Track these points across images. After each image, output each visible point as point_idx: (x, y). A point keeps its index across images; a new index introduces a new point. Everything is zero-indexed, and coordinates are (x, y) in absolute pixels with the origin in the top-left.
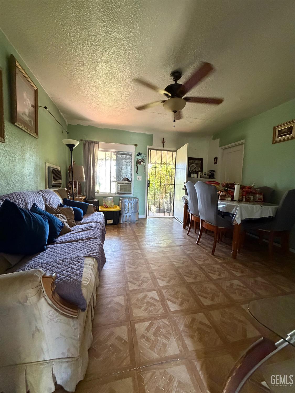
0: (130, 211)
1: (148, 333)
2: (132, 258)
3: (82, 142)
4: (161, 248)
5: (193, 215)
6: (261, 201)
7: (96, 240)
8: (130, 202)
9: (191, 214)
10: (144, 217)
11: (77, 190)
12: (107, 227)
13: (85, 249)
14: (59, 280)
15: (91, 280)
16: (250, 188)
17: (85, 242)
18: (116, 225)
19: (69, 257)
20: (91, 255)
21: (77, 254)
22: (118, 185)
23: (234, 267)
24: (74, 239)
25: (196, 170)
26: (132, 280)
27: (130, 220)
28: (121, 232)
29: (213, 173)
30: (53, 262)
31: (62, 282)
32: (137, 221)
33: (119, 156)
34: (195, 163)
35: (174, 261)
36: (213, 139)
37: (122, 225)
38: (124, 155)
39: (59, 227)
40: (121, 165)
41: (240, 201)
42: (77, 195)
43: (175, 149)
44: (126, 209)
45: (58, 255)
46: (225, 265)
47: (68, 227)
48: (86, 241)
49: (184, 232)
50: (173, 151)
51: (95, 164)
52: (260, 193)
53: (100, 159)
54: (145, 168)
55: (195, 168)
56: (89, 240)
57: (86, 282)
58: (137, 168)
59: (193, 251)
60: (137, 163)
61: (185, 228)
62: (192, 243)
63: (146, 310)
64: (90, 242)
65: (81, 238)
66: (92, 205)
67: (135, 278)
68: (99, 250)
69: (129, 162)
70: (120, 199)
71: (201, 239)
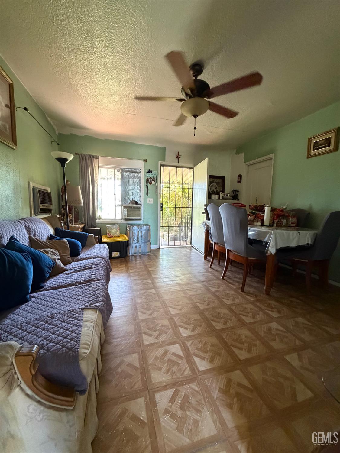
0: (140, 241)
1: (173, 406)
2: (145, 300)
3: (78, 156)
4: (180, 285)
5: (217, 244)
6: (294, 225)
7: (98, 283)
8: (139, 230)
9: (214, 242)
10: (156, 247)
11: (72, 216)
12: (113, 262)
13: (84, 297)
14: (46, 350)
15: (94, 345)
16: (282, 210)
17: (83, 286)
18: (123, 259)
19: (61, 311)
20: (93, 305)
21: (73, 305)
22: (125, 209)
23: (269, 306)
24: (68, 283)
25: (217, 191)
26: (147, 330)
27: (140, 252)
28: (130, 266)
29: (237, 193)
30: (38, 320)
31: (49, 353)
32: (149, 252)
33: (124, 173)
34: (216, 182)
35: (198, 302)
36: (236, 153)
37: (131, 257)
38: (131, 173)
39: (48, 267)
40: (127, 185)
41: (271, 226)
42: (73, 223)
43: (192, 166)
44: (135, 239)
45: (45, 308)
46: (258, 304)
47: (61, 266)
48: (85, 285)
49: (205, 264)
50: (190, 168)
51: (95, 184)
52: (293, 217)
53: (101, 178)
54: (157, 188)
55: (216, 188)
56: (89, 283)
57: (85, 351)
58: (148, 189)
59: (218, 288)
60: (147, 182)
61: (207, 259)
62: (216, 277)
63: (168, 371)
64: (90, 287)
65: (78, 280)
66: (92, 235)
67: (151, 327)
68: (103, 296)
69: (138, 181)
70: (128, 226)
71: (227, 273)
